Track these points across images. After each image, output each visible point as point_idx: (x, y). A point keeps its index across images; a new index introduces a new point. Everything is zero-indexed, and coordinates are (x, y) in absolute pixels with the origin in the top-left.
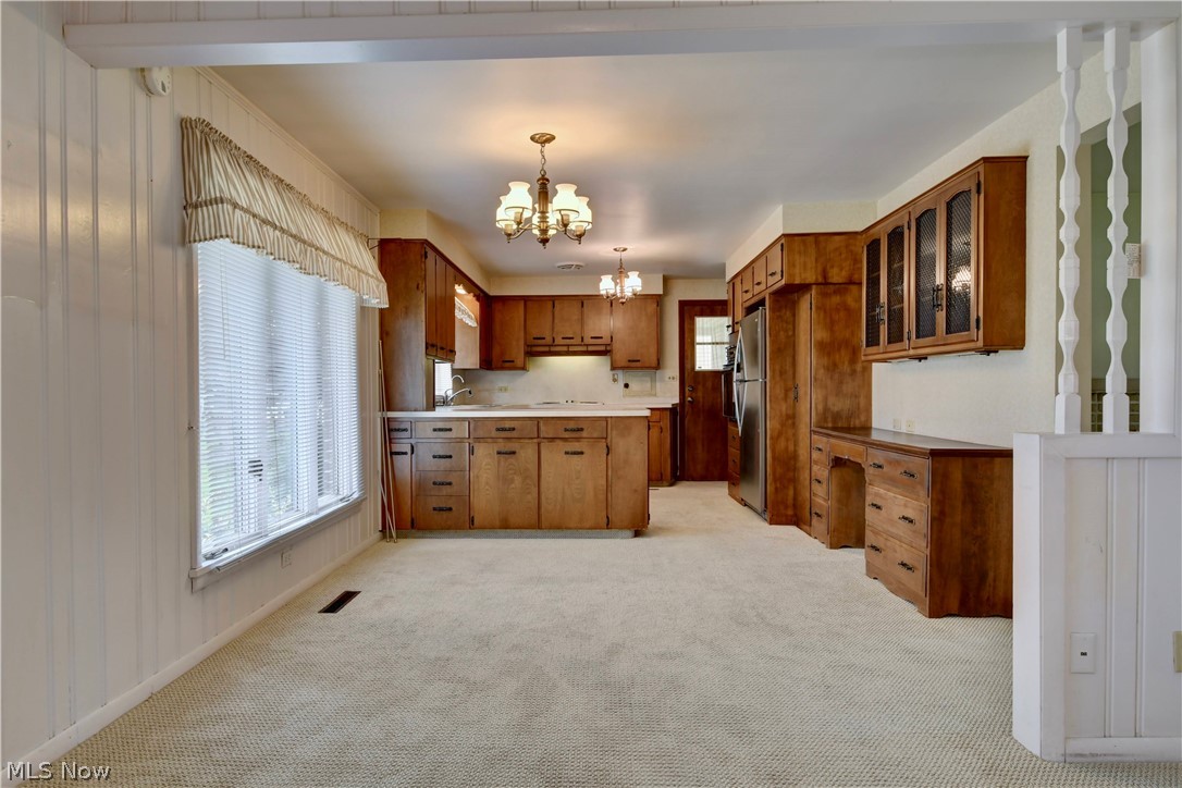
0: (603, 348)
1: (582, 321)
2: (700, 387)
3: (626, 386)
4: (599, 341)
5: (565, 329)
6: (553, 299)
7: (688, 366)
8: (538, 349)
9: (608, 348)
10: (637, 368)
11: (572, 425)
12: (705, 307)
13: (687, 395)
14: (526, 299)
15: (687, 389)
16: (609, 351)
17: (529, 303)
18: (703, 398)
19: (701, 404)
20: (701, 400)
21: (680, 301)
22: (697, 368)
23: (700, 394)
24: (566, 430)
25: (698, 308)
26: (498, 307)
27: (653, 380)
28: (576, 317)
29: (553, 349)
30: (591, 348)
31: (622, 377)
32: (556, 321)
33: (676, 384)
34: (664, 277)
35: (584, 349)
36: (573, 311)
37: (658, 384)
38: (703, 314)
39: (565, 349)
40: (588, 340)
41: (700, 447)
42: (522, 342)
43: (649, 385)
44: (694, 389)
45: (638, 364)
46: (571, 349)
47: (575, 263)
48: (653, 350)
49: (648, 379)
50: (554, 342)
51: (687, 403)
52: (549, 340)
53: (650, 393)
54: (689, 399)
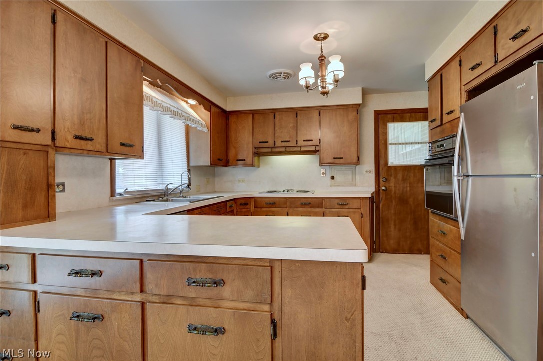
0: (313, 149)
1: (296, 128)
2: (393, 179)
3: (333, 178)
4: (310, 143)
5: (284, 134)
6: (274, 112)
7: (382, 162)
8: (263, 151)
9: (318, 149)
10: (341, 164)
11: (202, 273)
12: (395, 115)
13: (381, 185)
14: (254, 113)
15: (381, 180)
16: (318, 151)
17: (257, 117)
18: (395, 187)
19: (393, 192)
20: (393, 189)
21: (375, 112)
22: (390, 164)
23: (392, 184)
24: (192, 282)
25: (390, 116)
26: (233, 119)
27: (354, 173)
28: (292, 125)
29: (274, 150)
30: (304, 149)
31: (328, 171)
32: (276, 129)
33: (373, 175)
34: (363, 90)
35: (299, 149)
36: (290, 120)
37: (358, 177)
38: (393, 121)
39: (283, 150)
40: (301, 143)
41: (393, 228)
42: (251, 146)
43: (350, 177)
44: (387, 180)
45: (342, 161)
46: (288, 149)
47: (283, 71)
48: (354, 149)
49: (350, 172)
50: (275, 145)
51: (381, 191)
52: (271, 143)
53: (352, 185)
54: (384, 188)
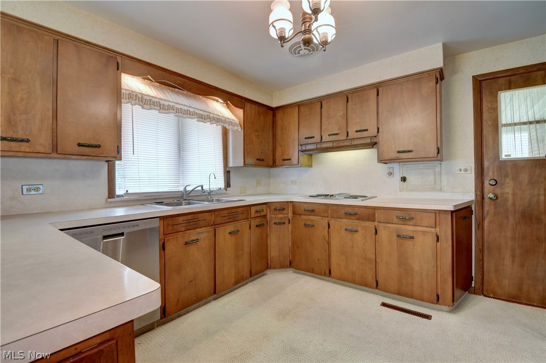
0: (368, 141)
1: (346, 117)
2: (509, 182)
3: (404, 179)
4: (365, 134)
5: (332, 125)
6: (320, 101)
7: (488, 155)
8: (308, 148)
9: (375, 140)
10: (410, 160)
12: (513, 78)
13: (486, 191)
14: (299, 105)
15: (486, 183)
16: (376, 143)
17: (302, 109)
18: (514, 194)
19: (510, 203)
20: (510, 197)
21: (474, 77)
22: (503, 157)
23: (508, 190)
25: (502, 81)
27: (437, 173)
28: (341, 113)
29: (321, 146)
30: (356, 142)
31: (399, 170)
32: (323, 120)
33: (471, 176)
34: (445, 47)
35: (350, 143)
36: (339, 108)
37: (444, 178)
38: (510, 86)
39: (331, 144)
40: (353, 135)
41: (508, 261)
42: (296, 143)
43: (431, 178)
44: (499, 183)
45: (410, 155)
46: (337, 144)
50: (321, 140)
51: (486, 200)
52: (317, 138)
53: (434, 189)
54: (491, 196)
